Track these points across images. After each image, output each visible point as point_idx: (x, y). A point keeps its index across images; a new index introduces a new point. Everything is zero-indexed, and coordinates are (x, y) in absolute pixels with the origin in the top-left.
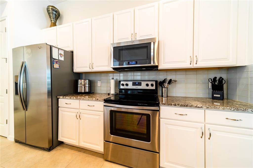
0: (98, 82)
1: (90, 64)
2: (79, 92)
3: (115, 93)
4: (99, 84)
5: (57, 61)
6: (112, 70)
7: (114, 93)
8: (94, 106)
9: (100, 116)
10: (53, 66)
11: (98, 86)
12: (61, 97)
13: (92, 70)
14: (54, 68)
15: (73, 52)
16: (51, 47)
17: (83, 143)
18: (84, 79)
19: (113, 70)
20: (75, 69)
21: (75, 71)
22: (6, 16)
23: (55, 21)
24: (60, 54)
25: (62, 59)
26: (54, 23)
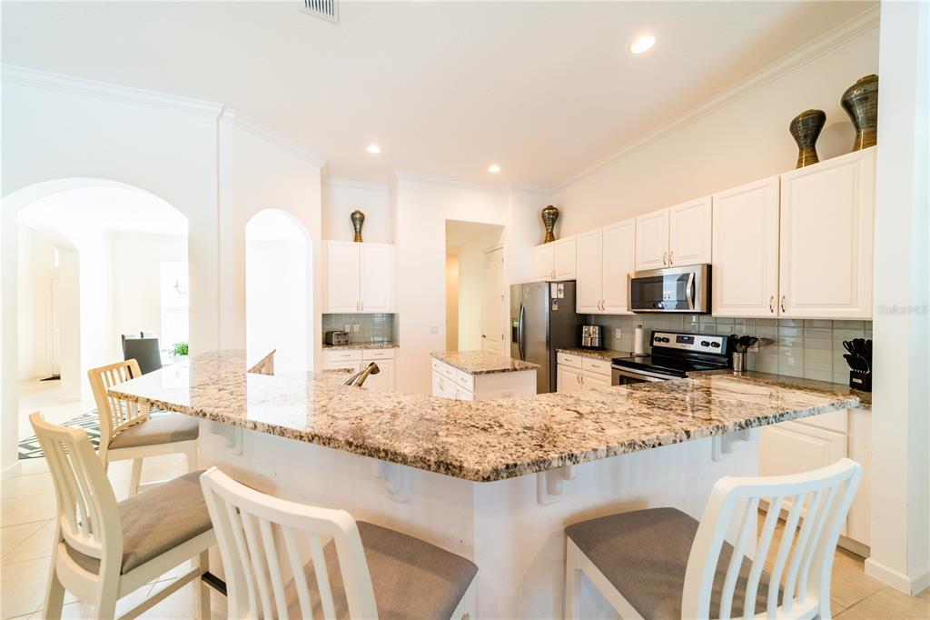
0: (617, 330)
1: (599, 301)
2: (583, 345)
4: (618, 334)
5: (556, 300)
7: (642, 353)
9: (607, 381)
11: (617, 337)
12: (560, 350)
13: (603, 312)
14: (552, 310)
15: (574, 281)
16: (550, 284)
20: (579, 308)
21: (578, 312)
22: (504, 244)
23: (552, 229)
24: (560, 290)
25: (561, 296)
26: (551, 233)
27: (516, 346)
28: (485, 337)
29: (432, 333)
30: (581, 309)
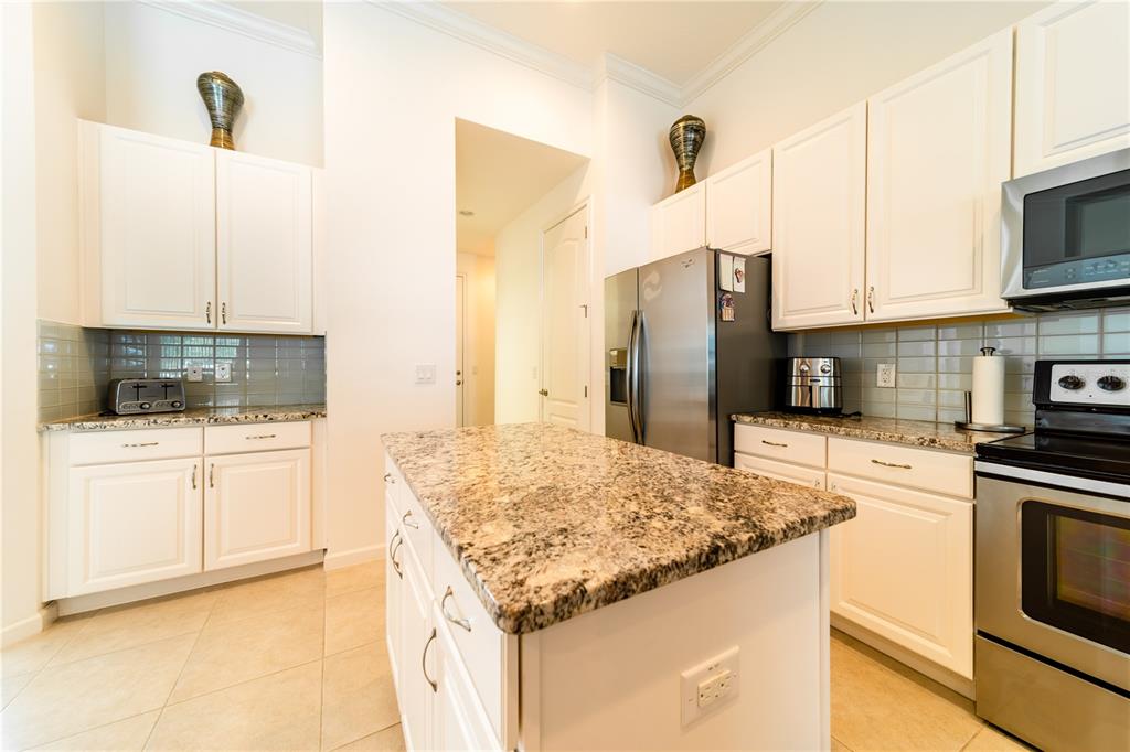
0: (881, 367)
1: (856, 291)
2: (796, 407)
3: (1005, 424)
4: (885, 376)
5: (729, 296)
6: (1003, 308)
7: (1001, 422)
8: (909, 467)
9: (947, 514)
10: (721, 317)
11: (880, 383)
12: (748, 419)
13: (867, 318)
14: (722, 321)
15: (769, 257)
16: (717, 254)
17: (843, 604)
18: (800, 354)
19: (1011, 310)
20: (781, 317)
21: (777, 325)
22: (588, 198)
23: (692, 165)
24: (737, 273)
25: (741, 288)
26: (690, 172)
27: (622, 411)
28: (546, 394)
29: (421, 381)
30: (783, 320)
